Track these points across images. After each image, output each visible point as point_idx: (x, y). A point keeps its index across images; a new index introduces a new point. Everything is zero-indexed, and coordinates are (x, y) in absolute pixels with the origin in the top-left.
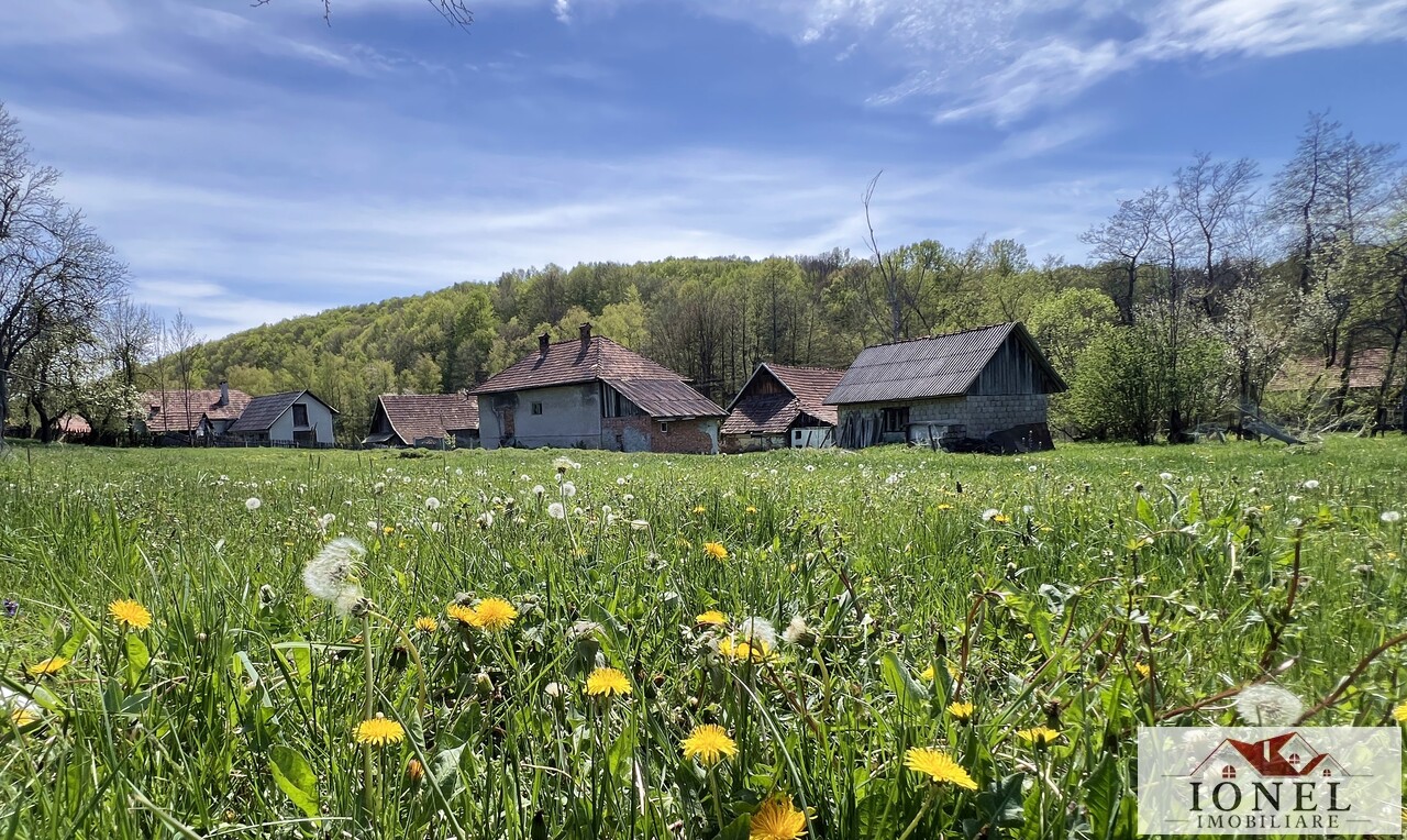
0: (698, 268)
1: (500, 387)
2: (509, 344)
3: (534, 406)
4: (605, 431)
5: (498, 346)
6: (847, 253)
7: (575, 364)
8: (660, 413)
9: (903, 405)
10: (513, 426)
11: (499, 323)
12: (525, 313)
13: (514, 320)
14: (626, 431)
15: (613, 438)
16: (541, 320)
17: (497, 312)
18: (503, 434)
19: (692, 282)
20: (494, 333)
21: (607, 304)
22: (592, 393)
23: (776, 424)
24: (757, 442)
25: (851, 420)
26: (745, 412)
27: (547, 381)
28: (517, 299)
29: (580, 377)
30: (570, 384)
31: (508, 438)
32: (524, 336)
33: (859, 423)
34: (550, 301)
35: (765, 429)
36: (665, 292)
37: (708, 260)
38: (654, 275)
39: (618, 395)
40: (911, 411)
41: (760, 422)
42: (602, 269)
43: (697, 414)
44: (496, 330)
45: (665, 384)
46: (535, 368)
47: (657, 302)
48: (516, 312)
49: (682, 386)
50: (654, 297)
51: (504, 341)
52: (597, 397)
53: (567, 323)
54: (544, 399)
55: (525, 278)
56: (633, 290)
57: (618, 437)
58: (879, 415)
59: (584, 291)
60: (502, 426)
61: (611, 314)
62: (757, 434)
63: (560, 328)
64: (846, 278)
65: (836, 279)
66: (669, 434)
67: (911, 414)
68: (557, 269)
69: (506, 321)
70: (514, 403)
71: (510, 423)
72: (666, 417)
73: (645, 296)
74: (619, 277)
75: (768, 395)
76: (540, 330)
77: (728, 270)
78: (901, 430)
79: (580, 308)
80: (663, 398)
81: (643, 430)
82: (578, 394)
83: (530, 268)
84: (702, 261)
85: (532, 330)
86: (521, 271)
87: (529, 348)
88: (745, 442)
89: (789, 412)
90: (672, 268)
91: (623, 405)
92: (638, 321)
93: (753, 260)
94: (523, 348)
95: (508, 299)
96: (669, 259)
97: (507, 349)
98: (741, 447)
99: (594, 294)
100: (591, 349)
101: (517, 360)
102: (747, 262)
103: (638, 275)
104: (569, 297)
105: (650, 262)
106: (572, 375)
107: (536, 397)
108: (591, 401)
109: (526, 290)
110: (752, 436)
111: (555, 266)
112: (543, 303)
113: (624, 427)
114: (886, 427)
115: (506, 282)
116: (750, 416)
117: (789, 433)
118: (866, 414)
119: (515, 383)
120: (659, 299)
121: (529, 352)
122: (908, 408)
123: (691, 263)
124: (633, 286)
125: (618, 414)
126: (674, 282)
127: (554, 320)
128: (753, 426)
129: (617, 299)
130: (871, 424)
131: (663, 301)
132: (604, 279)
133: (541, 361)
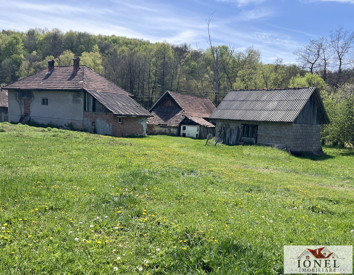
0: (127, 43)
1: (23, 87)
2: (31, 64)
3: (43, 100)
4: (85, 119)
5: (25, 64)
6: (190, 46)
7: (69, 80)
8: (119, 112)
9: (254, 124)
10: (29, 109)
11: (26, 53)
12: (41, 50)
13: (34, 53)
14: (98, 120)
15: (90, 123)
16: (49, 54)
17: (26, 47)
18: (23, 114)
19: (124, 48)
20: (23, 57)
21: (84, 51)
22: (79, 97)
23: (174, 122)
24: (164, 130)
25: (224, 128)
26: (157, 114)
27: (52, 86)
28: (37, 42)
29: (72, 87)
30: (66, 90)
31: (25, 116)
32: (39, 61)
33: (229, 130)
34: (54, 46)
35: (168, 123)
36: (111, 50)
37: (131, 39)
38: (107, 41)
39: (95, 100)
40: (259, 127)
41: (166, 120)
42: (81, 36)
43: (137, 114)
44: (24, 56)
45: (120, 96)
46: (45, 79)
47: (107, 54)
48: (36, 49)
49: (129, 98)
50: (106, 52)
51: (28, 62)
52: (82, 99)
53: (63, 58)
54: (50, 97)
55: (41, 33)
56: (96, 47)
57: (93, 123)
58: (240, 127)
59: (72, 44)
60: (23, 109)
61: (86, 56)
62: (164, 126)
63: (59, 59)
64: (191, 56)
65: (187, 56)
66: (122, 124)
67: (259, 128)
68: (59, 32)
69: (31, 52)
70: (31, 97)
71: (27, 108)
72: (122, 115)
73: (102, 50)
74: (90, 40)
75: (169, 107)
76: (49, 58)
77: (141, 45)
78: (252, 137)
79: (70, 51)
80: (119, 104)
81: (108, 121)
82: (70, 97)
83: (44, 28)
84: (128, 39)
85: (44, 58)
86: (40, 29)
87: (42, 67)
88: (157, 129)
89: (179, 117)
90: (115, 41)
91: (97, 106)
92: (99, 62)
93: (151, 42)
94: (39, 67)
95: (32, 41)
96: (113, 36)
97: (30, 66)
98: (155, 131)
99: (77, 46)
100: (79, 72)
101: (35, 72)
102: (148, 43)
103: (99, 40)
104: (64, 46)
105: (105, 36)
106: (67, 85)
107: (45, 95)
108: (77, 101)
109: (42, 39)
110: (161, 127)
111: (57, 30)
112: (50, 46)
113: (96, 118)
114: (243, 134)
115: (31, 34)
116: (160, 116)
117: (180, 127)
118: (233, 126)
119: (32, 85)
120: (108, 53)
121: (42, 69)
122: (257, 125)
123: (124, 39)
124: (96, 45)
125: (94, 110)
126: (116, 47)
127: (56, 55)
128: (162, 122)
129: (89, 49)
130: (236, 132)
131: (111, 54)
132: (82, 40)
133: (48, 75)
